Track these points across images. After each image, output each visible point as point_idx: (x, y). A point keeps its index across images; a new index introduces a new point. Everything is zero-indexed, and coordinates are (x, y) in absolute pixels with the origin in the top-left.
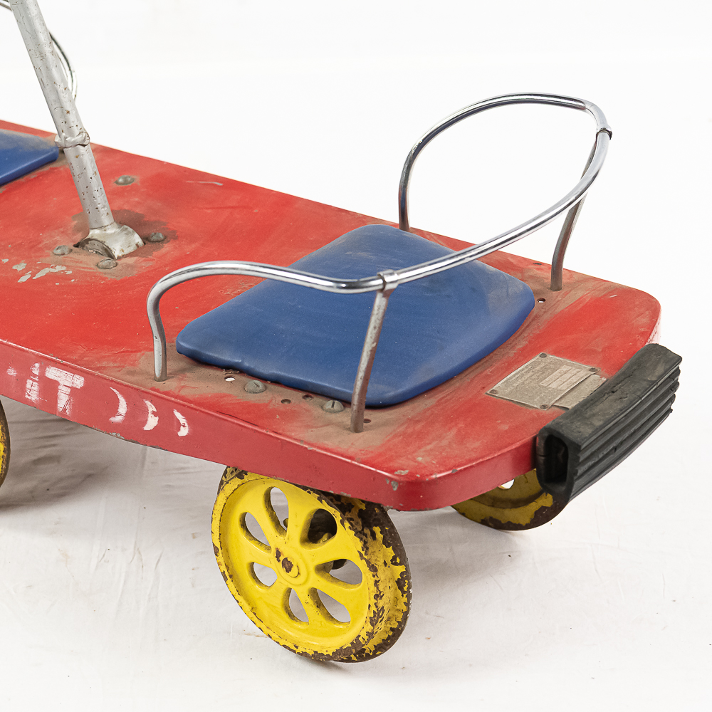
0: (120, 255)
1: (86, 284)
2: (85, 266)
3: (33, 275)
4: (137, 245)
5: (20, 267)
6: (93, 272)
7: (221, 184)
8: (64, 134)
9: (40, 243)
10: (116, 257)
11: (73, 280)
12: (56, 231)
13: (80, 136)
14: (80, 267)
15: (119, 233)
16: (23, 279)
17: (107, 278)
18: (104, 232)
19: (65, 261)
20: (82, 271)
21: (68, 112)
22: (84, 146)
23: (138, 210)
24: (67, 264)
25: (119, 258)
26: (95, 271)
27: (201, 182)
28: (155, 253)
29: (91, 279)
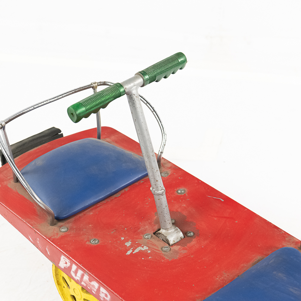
0: (173, 243)
1: (155, 261)
2: (157, 248)
3: (133, 250)
4: (181, 238)
5: (128, 244)
6: (159, 253)
7: (223, 201)
8: (154, 189)
9: (139, 229)
10: (171, 244)
11: (150, 257)
12: (147, 222)
13: (161, 191)
14: (154, 249)
15: (173, 232)
16: (129, 253)
17: (165, 258)
18: (167, 231)
19: (148, 243)
20: (155, 252)
21: (157, 181)
22: (162, 195)
23: (185, 213)
24: (149, 246)
25: (172, 245)
26: (160, 252)
27: (214, 198)
28: (188, 245)
29: (158, 257)
